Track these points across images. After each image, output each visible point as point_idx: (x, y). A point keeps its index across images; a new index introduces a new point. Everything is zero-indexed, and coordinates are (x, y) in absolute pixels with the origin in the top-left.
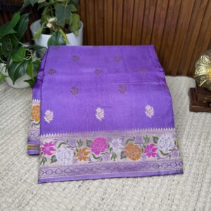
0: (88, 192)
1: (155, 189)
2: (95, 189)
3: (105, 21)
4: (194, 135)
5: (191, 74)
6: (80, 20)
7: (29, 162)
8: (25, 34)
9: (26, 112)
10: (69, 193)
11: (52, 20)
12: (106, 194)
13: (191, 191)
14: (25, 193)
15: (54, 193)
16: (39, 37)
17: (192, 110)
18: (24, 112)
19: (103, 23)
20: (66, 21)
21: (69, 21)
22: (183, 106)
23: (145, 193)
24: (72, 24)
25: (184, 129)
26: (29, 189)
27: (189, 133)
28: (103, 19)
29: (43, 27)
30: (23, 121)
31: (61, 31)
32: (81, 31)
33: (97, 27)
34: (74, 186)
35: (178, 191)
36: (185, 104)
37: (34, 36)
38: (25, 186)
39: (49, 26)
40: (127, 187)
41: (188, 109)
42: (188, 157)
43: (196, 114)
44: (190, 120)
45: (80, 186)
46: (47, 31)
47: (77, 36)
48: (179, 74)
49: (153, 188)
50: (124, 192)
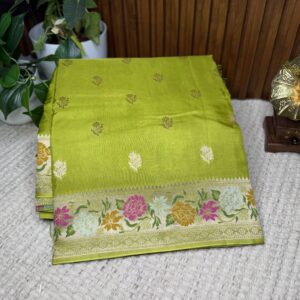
0: (115, 276)
1: (214, 269)
2: (125, 271)
3: (139, 21)
4: (271, 187)
9: (26, 159)
10: (87, 278)
11: (59, 22)
12: (141, 278)
13: (267, 271)
14: (23, 280)
15: (65, 279)
17: (268, 149)
18: (23, 160)
19: (137, 23)
20: (81, 21)
22: (256, 143)
23: (198, 276)
24: (89, 27)
25: (257, 178)
26: (29, 273)
28: (136, 17)
29: (47, 33)
31: (74, 38)
34: (95, 267)
35: (247, 271)
36: (258, 140)
38: (23, 269)
39: (55, 31)
40: (172, 268)
41: (263, 148)
44: (265, 165)
45: (103, 267)
46: (53, 39)
47: (97, 44)
49: (210, 267)
50: (168, 274)
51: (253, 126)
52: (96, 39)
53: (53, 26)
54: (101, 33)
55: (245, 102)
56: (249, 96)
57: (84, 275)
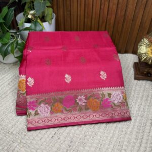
0: (59, 141)
1: (109, 138)
2: (64, 139)
3: (72, 13)
4: (137, 97)
5: (135, 52)
6: (53, 12)
7: (15, 118)
9: (13, 81)
10: (44, 142)
11: (32, 12)
12: (72, 142)
13: (136, 139)
14: (11, 142)
17: (136, 78)
23: (101, 141)
26: (14, 139)
28: (70, 11)
29: (25, 18)
30: (11, 88)
31: (39, 20)
32: (53, 21)
33: (65, 18)
35: (126, 139)
36: (131, 74)
38: (11, 136)
39: (30, 16)
40: (88, 137)
41: (133, 78)
43: (139, 81)
44: (134, 86)
45: (53, 136)
46: (29, 21)
47: (50, 24)
48: (126, 52)
50: (86, 140)
51: (128, 67)
52: (50, 21)
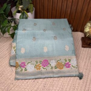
0: (38, 84)
2: (41, 82)
3: (45, 7)
4: (84, 58)
6: (34, 7)
8: (9, 13)
10: (29, 84)
11: (21, 6)
12: (46, 84)
13: (83, 83)
14: (9, 84)
15: (23, 84)
16: (15, 15)
17: (83, 47)
18: (9, 48)
19: (44, 8)
20: (27, 7)
21: (29, 7)
23: (63, 84)
24: (30, 9)
25: (80, 55)
26: (11, 82)
27: (81, 57)
29: (17, 10)
30: (8, 52)
31: (25, 12)
32: (34, 12)
34: (32, 81)
35: (77, 83)
36: (80, 44)
37: (13, 14)
39: (20, 9)
40: (55, 81)
41: (81, 46)
42: (81, 68)
44: (82, 51)
45: (34, 81)
46: (19, 12)
47: (32, 14)
49: (66, 81)
50: (54, 83)
51: (78, 40)
52: (32, 12)
53: (19, 8)
54: (33, 10)
55: (76, 32)
56: (77, 31)
57: (28, 83)
